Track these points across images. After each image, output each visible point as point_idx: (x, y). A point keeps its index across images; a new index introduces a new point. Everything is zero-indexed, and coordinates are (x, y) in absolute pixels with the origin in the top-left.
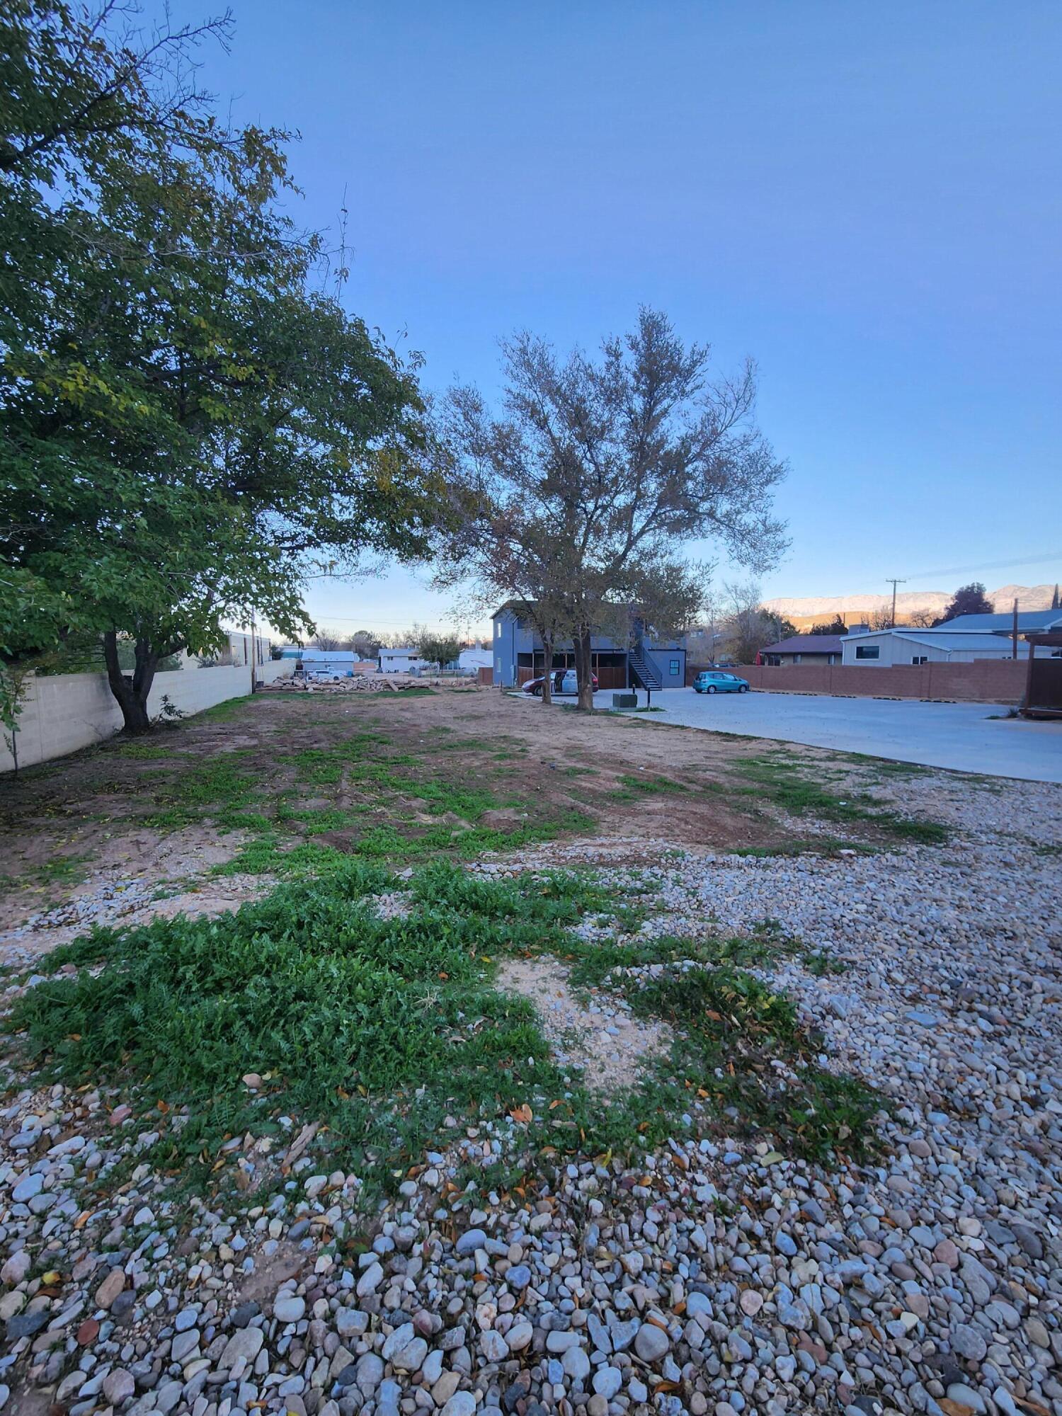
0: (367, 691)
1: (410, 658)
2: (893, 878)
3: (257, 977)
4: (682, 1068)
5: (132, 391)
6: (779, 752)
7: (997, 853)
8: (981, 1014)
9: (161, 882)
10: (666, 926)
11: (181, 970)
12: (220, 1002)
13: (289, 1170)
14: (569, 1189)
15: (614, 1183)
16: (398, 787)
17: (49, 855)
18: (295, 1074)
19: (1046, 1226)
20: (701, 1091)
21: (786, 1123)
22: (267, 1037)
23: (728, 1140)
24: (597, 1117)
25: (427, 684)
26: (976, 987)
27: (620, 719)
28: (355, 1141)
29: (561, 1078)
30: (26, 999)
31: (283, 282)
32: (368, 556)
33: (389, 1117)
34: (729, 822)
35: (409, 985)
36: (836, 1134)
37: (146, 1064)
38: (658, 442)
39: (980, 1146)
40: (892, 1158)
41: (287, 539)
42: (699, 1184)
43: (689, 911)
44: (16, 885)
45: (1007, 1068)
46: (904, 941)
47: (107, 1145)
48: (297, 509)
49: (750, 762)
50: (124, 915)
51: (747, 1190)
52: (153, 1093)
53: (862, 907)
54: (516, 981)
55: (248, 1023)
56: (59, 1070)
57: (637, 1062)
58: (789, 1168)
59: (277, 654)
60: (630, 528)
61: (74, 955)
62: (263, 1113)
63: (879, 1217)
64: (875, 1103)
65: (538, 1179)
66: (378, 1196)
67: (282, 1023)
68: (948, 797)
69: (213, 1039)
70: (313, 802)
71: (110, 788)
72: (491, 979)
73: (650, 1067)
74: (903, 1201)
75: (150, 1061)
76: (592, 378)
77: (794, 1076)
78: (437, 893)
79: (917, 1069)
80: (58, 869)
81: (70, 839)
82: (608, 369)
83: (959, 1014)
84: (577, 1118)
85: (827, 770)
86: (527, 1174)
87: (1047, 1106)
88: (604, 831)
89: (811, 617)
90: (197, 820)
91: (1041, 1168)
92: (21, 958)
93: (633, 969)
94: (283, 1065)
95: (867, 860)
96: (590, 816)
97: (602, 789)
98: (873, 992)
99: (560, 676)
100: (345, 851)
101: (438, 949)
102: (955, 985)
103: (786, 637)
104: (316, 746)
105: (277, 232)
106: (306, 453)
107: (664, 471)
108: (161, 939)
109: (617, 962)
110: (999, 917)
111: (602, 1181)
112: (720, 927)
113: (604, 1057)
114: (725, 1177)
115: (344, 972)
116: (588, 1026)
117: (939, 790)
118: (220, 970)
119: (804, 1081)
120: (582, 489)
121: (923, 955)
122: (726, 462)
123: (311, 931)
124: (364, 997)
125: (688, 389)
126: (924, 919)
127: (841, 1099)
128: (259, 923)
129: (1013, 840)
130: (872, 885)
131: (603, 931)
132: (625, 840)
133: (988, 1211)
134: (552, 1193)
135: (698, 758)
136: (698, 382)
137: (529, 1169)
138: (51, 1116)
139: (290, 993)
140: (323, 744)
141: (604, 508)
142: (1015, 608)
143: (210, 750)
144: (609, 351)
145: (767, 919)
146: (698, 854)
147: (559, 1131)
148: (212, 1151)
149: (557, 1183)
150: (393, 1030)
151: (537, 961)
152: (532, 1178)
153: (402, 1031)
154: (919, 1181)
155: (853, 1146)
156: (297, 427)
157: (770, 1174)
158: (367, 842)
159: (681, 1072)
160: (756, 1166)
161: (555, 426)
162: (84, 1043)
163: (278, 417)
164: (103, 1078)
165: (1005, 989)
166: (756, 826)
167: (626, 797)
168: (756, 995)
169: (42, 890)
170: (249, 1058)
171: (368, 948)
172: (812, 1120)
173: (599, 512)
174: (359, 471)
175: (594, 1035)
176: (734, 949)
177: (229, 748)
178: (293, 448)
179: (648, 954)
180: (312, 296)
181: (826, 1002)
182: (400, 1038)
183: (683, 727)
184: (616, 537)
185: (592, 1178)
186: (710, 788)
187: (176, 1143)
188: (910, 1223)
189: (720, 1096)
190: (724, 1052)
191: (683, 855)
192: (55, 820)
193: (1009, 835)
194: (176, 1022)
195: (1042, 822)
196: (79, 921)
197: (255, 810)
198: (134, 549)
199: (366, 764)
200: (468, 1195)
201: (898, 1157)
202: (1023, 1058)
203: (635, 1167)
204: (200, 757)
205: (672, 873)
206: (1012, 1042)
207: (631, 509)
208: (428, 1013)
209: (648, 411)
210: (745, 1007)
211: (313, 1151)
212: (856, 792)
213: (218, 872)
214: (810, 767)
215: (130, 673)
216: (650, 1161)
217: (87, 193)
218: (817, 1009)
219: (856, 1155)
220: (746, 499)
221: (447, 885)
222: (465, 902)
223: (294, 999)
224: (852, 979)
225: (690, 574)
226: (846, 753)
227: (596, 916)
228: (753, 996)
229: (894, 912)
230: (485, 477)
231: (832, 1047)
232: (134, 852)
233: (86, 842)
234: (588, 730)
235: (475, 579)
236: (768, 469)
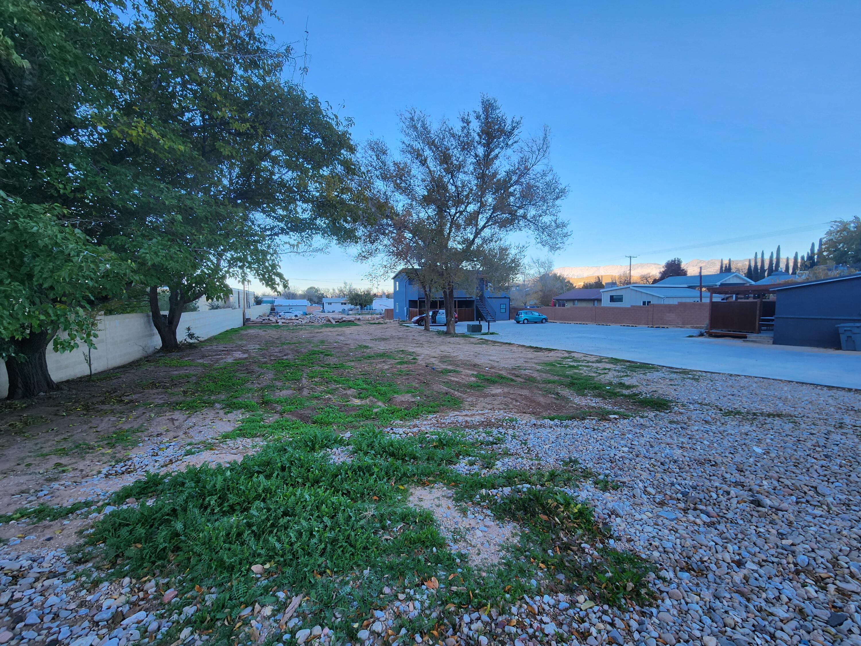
0: (316, 324)
1: (342, 304)
2: (642, 431)
3: (257, 502)
4: (528, 551)
5: (173, 137)
6: (568, 358)
7: (700, 416)
8: (702, 511)
9: (189, 444)
10: (510, 463)
11: (207, 499)
12: (233, 519)
13: (284, 627)
14: (465, 630)
15: (493, 625)
16: (338, 382)
17: (113, 429)
18: (285, 564)
19: (754, 639)
20: (541, 565)
21: (594, 582)
22: (266, 541)
23: (560, 594)
24: (478, 583)
25: (353, 319)
26: (697, 495)
27: (472, 340)
28: (327, 606)
29: (454, 560)
30: (103, 522)
31: (268, 73)
32: (318, 240)
33: (348, 589)
34: (541, 400)
35: (355, 504)
36: (625, 588)
37: (186, 561)
38: (493, 173)
39: (710, 591)
40: (660, 601)
41: (268, 230)
42: (545, 623)
43: (523, 454)
44: (92, 449)
45: (721, 543)
46: (652, 469)
47: (162, 616)
48: (274, 211)
49: (551, 364)
50: (166, 466)
51: (575, 625)
52: (192, 580)
53: (626, 449)
54: (421, 500)
55: (253, 531)
56: (127, 567)
57: (500, 548)
58: (599, 610)
59: (258, 301)
60: (476, 225)
61: (134, 492)
62: (266, 590)
63: (655, 638)
64: (646, 568)
65: (445, 625)
66: (344, 640)
67: (275, 531)
68: (669, 383)
69: (230, 543)
70: (285, 392)
71: (153, 385)
72: (405, 500)
73: (508, 551)
74: (669, 628)
75: (189, 559)
76: (453, 135)
77: (596, 553)
78: (368, 446)
79: (668, 545)
80: (120, 437)
81: (127, 418)
82: (462, 131)
83: (689, 512)
84: (466, 584)
85: (597, 368)
86: (438, 622)
87: (746, 565)
88: (467, 407)
89: (583, 278)
90: (211, 405)
91: (747, 603)
92: (98, 495)
93: (493, 490)
94: (277, 558)
95: (626, 421)
96: (457, 398)
97: (463, 381)
98: (637, 500)
99: (435, 314)
100: (306, 422)
101: (372, 481)
102: (685, 494)
103: (568, 290)
104: (285, 357)
105: (265, 43)
106: (280, 177)
107: (497, 191)
108: (192, 480)
109: (482, 486)
110: (706, 453)
111: (486, 624)
112: (543, 463)
113: (479, 545)
114: (561, 618)
115: (313, 498)
116: (468, 526)
117: (664, 378)
118: (232, 498)
119: (602, 556)
120: (448, 201)
121: (665, 477)
122: (532, 187)
123: (290, 472)
124: (327, 513)
125: (510, 143)
126: (663, 455)
127: (626, 566)
128: (256, 468)
129: (709, 407)
130: (630, 436)
131: (472, 467)
132: (480, 412)
133: (720, 632)
134: (455, 634)
135: (520, 362)
136: (516, 139)
137: (439, 619)
138: (123, 599)
139: (280, 512)
140: (289, 357)
141: (461, 213)
142: (700, 273)
143: (217, 361)
144: (463, 120)
145: (570, 458)
146: (524, 420)
147: (456, 593)
148: (234, 617)
149: (457, 627)
150: (347, 533)
151: (432, 488)
152: (442, 624)
153: (353, 534)
154: (677, 615)
155: (636, 594)
156: (275, 161)
157: (587, 615)
158: (321, 416)
159: (527, 553)
160: (579, 610)
161: (431, 163)
162: (144, 549)
163: (264, 155)
164: (157, 572)
165: (714, 496)
166: (558, 402)
167: (479, 386)
168: (569, 504)
169: (109, 451)
170: (256, 555)
171: (327, 482)
172: (610, 579)
173: (458, 215)
174: (313, 188)
175: (472, 532)
176: (553, 476)
177: (230, 360)
178: (272, 173)
179: (501, 481)
180: (286, 83)
181: (611, 507)
182: (352, 538)
183: (510, 344)
184: (468, 230)
185: (479, 622)
186: (528, 380)
187: (209, 613)
188: (674, 641)
189: (552, 567)
190: (552, 539)
191: (516, 420)
192: (117, 407)
193: (706, 405)
194: (206, 533)
195: (724, 397)
196: (135, 470)
197: (248, 398)
198: (173, 234)
199: (317, 368)
200: (402, 637)
201: (663, 601)
202: (730, 537)
203: (505, 614)
204: (211, 365)
205: (510, 432)
206: (721, 527)
207: (477, 213)
208: (368, 522)
209: (487, 156)
210: (563, 512)
211: (300, 614)
212: (615, 381)
213: (226, 437)
214: (587, 366)
215: (166, 313)
216: (514, 610)
217: (146, 17)
218: (606, 511)
219: (638, 600)
220: (544, 208)
221: (374, 442)
222: (386, 452)
223: (282, 516)
224: (624, 493)
225: (513, 252)
226: (607, 358)
227: (467, 459)
228: (567, 505)
229: (645, 452)
230: (389, 193)
231: (616, 534)
232: (170, 425)
233: (138, 420)
234: (452, 346)
235: (383, 255)
236: (557, 190)
